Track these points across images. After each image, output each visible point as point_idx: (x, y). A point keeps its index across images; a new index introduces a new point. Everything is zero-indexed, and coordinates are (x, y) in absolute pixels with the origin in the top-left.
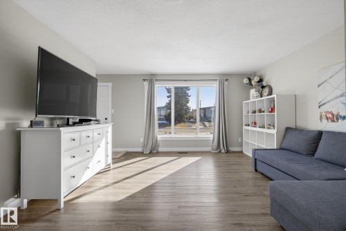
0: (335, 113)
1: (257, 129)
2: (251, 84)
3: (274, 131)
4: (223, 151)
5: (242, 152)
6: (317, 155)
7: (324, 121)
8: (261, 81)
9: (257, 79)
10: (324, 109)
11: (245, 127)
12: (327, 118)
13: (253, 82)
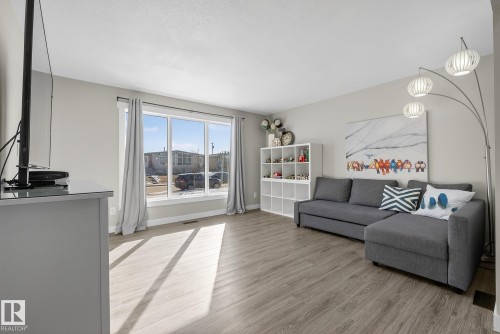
0: (360, 163)
1: (284, 180)
2: (269, 127)
3: (308, 182)
4: (241, 212)
5: (259, 210)
6: (351, 200)
7: (351, 170)
8: (280, 126)
9: (277, 123)
10: (351, 159)
11: (263, 179)
12: (354, 168)
13: (273, 127)
